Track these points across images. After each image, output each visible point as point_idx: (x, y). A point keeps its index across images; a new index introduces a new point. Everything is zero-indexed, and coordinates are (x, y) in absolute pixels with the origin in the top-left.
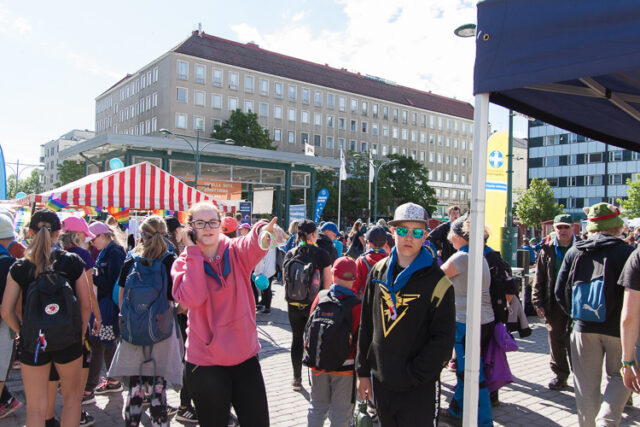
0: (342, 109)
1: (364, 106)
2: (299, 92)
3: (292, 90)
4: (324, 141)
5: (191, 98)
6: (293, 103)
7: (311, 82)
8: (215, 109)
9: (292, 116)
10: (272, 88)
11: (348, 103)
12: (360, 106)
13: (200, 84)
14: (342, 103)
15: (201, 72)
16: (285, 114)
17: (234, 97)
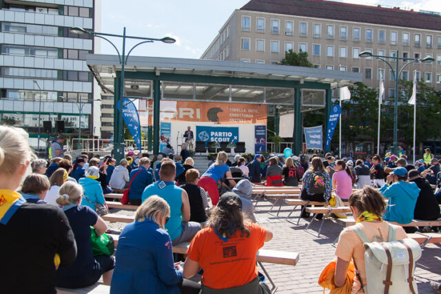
0: (394, 43)
1: (417, 38)
2: (350, 31)
3: (343, 30)
4: (375, 73)
5: (253, 46)
6: (344, 41)
7: (362, 21)
8: (272, 52)
9: (343, 53)
10: (325, 30)
11: (400, 37)
12: (412, 38)
13: (261, 33)
14: (394, 37)
15: (261, 23)
16: (337, 52)
17: (289, 41)
